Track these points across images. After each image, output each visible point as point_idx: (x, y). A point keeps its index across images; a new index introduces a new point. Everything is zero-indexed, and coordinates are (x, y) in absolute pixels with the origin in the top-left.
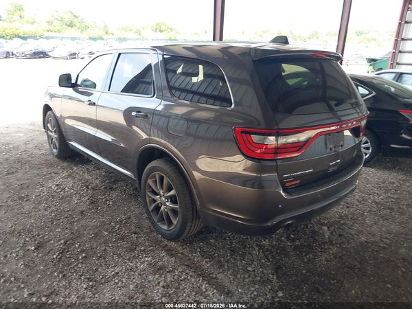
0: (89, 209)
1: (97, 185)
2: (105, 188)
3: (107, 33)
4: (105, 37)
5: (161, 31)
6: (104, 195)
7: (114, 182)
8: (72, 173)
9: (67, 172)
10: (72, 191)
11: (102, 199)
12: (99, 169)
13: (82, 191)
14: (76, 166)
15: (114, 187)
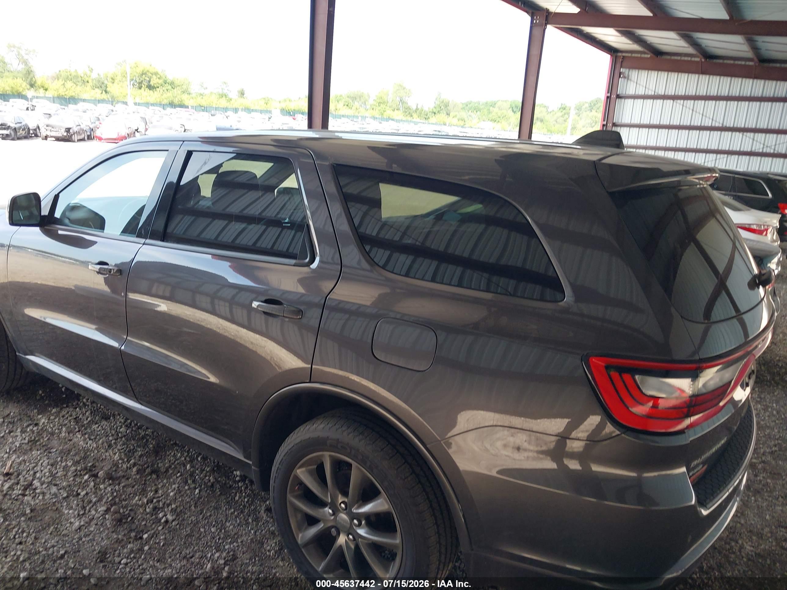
0: (118, 541)
1: (116, 465)
2: (138, 472)
3: (32, 85)
4: (30, 93)
5: (150, 87)
6: (144, 492)
7: (158, 451)
8: (39, 434)
9: (23, 431)
10: (54, 489)
11: (144, 506)
12: (106, 418)
13: (84, 485)
14: (42, 411)
15: (162, 465)
